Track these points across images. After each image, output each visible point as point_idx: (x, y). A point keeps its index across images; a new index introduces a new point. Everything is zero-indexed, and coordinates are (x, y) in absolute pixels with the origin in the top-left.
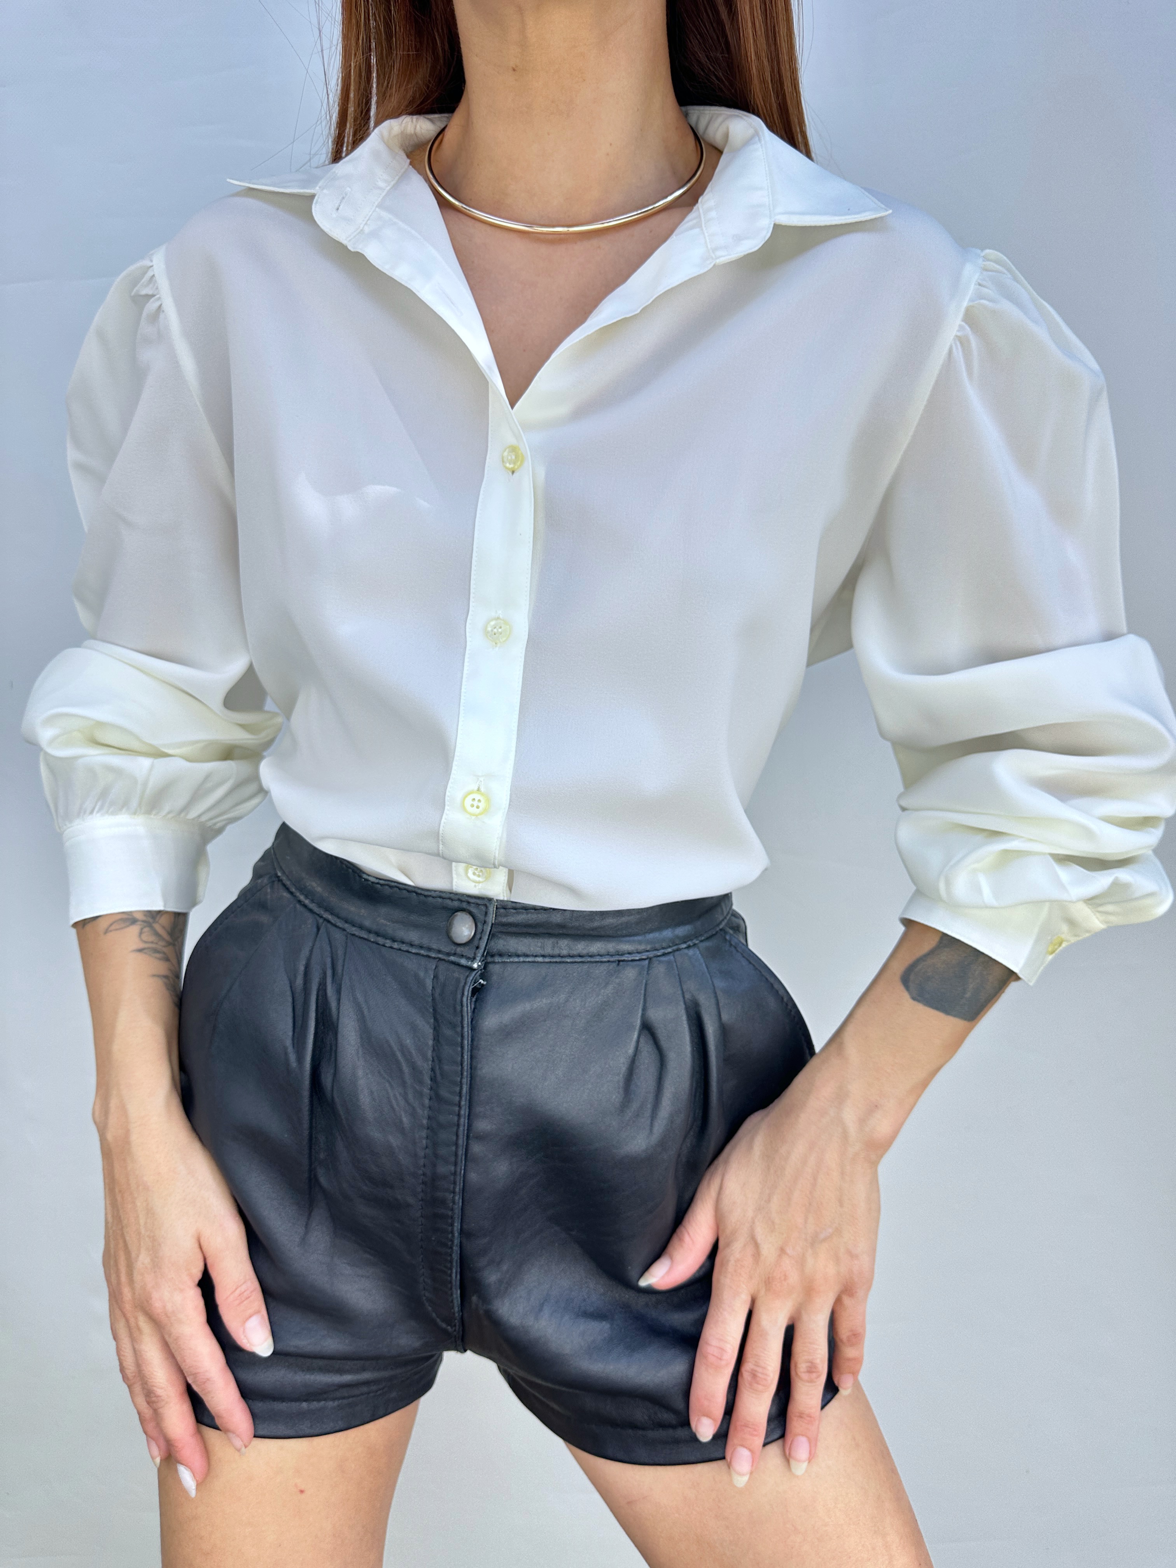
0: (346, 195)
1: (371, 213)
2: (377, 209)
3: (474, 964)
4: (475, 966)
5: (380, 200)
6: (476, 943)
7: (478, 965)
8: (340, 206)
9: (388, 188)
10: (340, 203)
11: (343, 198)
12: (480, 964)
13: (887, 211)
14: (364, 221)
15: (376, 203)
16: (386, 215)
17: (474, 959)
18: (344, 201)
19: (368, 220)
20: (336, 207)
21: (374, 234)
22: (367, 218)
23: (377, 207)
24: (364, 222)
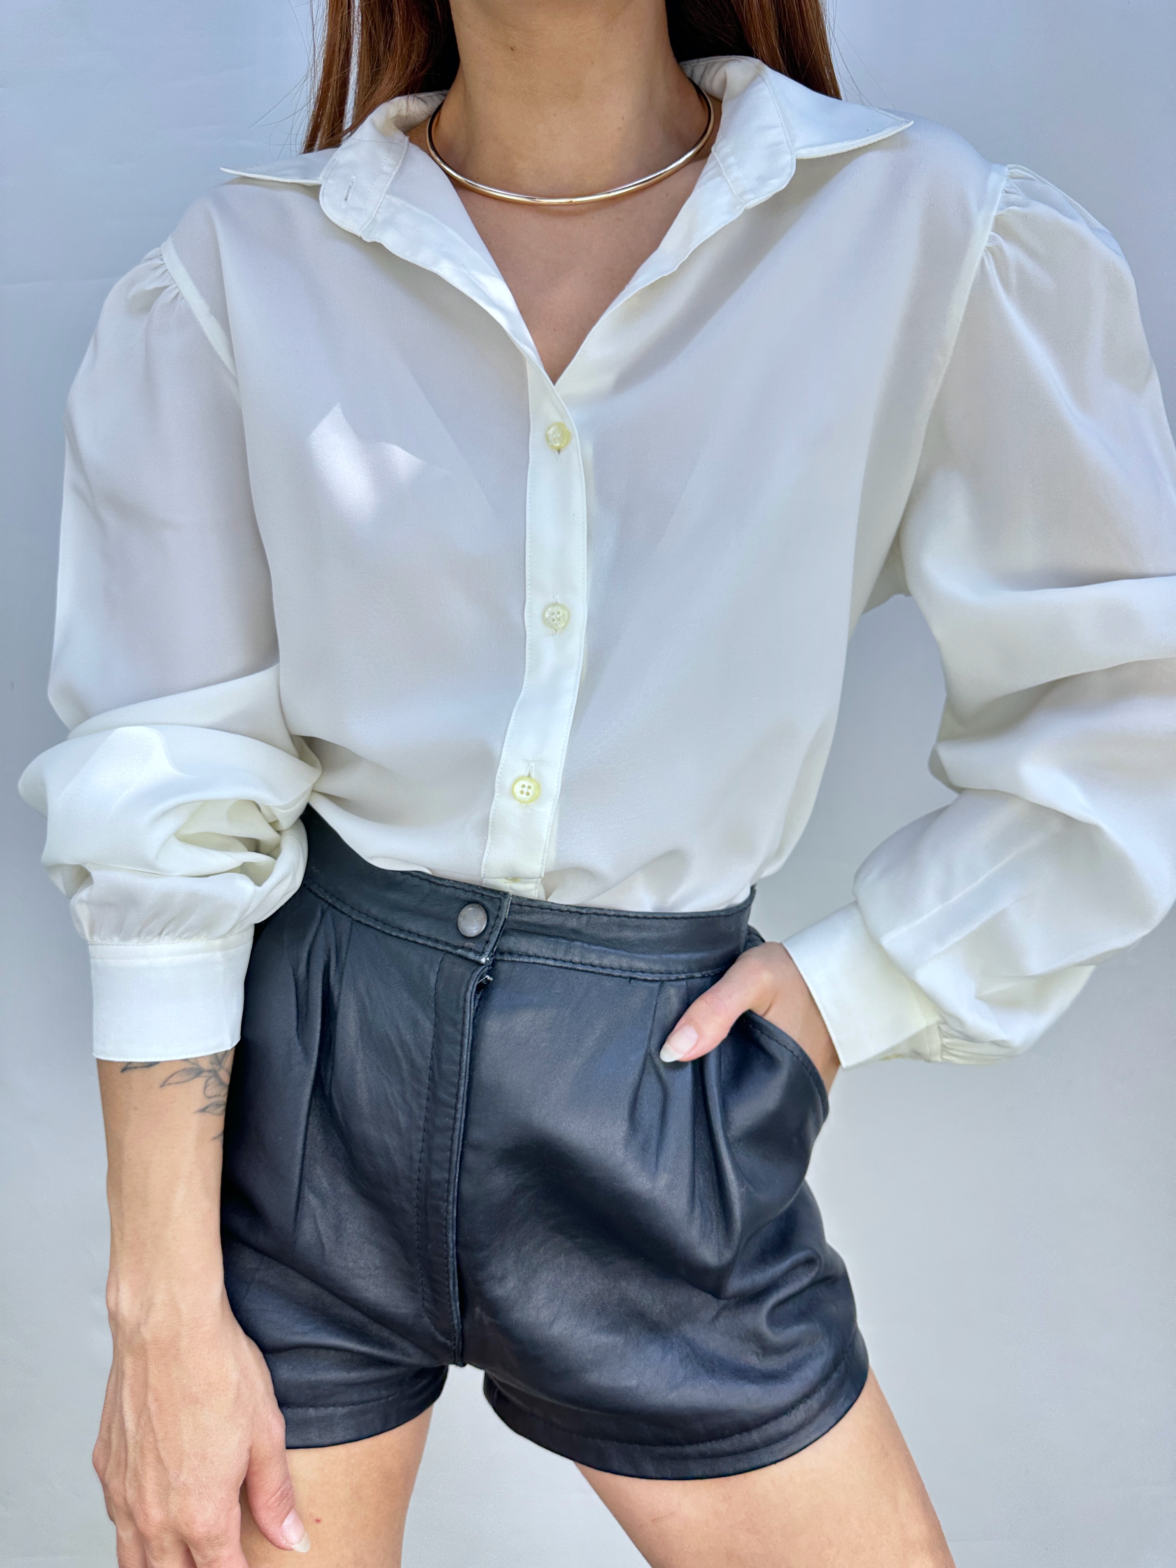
0: (353, 183)
1: (381, 200)
2: (387, 196)
3: (482, 958)
4: (483, 960)
5: (388, 185)
6: (486, 937)
7: (486, 961)
8: (347, 196)
9: (394, 173)
10: (348, 192)
11: (350, 187)
12: (488, 959)
13: (908, 123)
14: (374, 209)
15: (385, 190)
16: (394, 200)
17: (482, 954)
18: (351, 191)
19: (379, 208)
20: (344, 197)
21: (389, 222)
22: (378, 206)
23: (387, 193)
24: (376, 211)
